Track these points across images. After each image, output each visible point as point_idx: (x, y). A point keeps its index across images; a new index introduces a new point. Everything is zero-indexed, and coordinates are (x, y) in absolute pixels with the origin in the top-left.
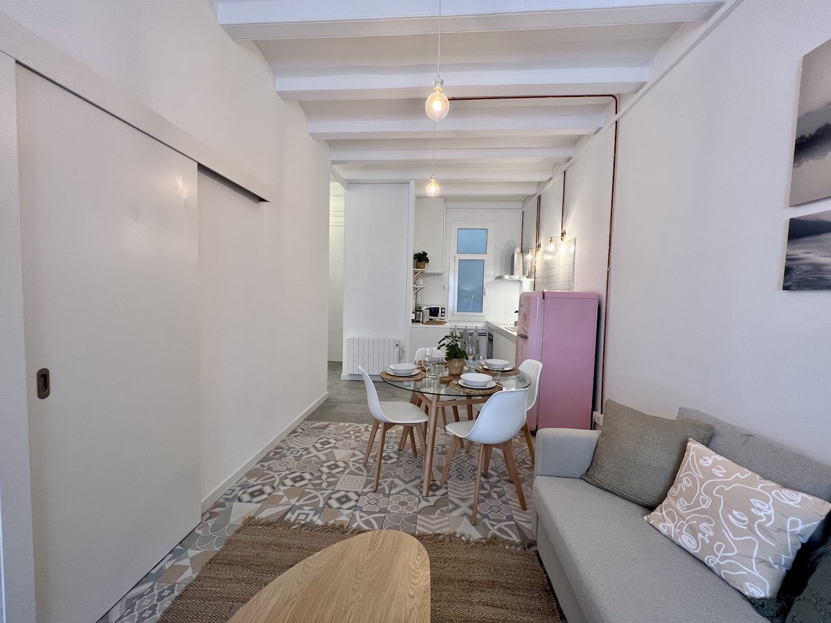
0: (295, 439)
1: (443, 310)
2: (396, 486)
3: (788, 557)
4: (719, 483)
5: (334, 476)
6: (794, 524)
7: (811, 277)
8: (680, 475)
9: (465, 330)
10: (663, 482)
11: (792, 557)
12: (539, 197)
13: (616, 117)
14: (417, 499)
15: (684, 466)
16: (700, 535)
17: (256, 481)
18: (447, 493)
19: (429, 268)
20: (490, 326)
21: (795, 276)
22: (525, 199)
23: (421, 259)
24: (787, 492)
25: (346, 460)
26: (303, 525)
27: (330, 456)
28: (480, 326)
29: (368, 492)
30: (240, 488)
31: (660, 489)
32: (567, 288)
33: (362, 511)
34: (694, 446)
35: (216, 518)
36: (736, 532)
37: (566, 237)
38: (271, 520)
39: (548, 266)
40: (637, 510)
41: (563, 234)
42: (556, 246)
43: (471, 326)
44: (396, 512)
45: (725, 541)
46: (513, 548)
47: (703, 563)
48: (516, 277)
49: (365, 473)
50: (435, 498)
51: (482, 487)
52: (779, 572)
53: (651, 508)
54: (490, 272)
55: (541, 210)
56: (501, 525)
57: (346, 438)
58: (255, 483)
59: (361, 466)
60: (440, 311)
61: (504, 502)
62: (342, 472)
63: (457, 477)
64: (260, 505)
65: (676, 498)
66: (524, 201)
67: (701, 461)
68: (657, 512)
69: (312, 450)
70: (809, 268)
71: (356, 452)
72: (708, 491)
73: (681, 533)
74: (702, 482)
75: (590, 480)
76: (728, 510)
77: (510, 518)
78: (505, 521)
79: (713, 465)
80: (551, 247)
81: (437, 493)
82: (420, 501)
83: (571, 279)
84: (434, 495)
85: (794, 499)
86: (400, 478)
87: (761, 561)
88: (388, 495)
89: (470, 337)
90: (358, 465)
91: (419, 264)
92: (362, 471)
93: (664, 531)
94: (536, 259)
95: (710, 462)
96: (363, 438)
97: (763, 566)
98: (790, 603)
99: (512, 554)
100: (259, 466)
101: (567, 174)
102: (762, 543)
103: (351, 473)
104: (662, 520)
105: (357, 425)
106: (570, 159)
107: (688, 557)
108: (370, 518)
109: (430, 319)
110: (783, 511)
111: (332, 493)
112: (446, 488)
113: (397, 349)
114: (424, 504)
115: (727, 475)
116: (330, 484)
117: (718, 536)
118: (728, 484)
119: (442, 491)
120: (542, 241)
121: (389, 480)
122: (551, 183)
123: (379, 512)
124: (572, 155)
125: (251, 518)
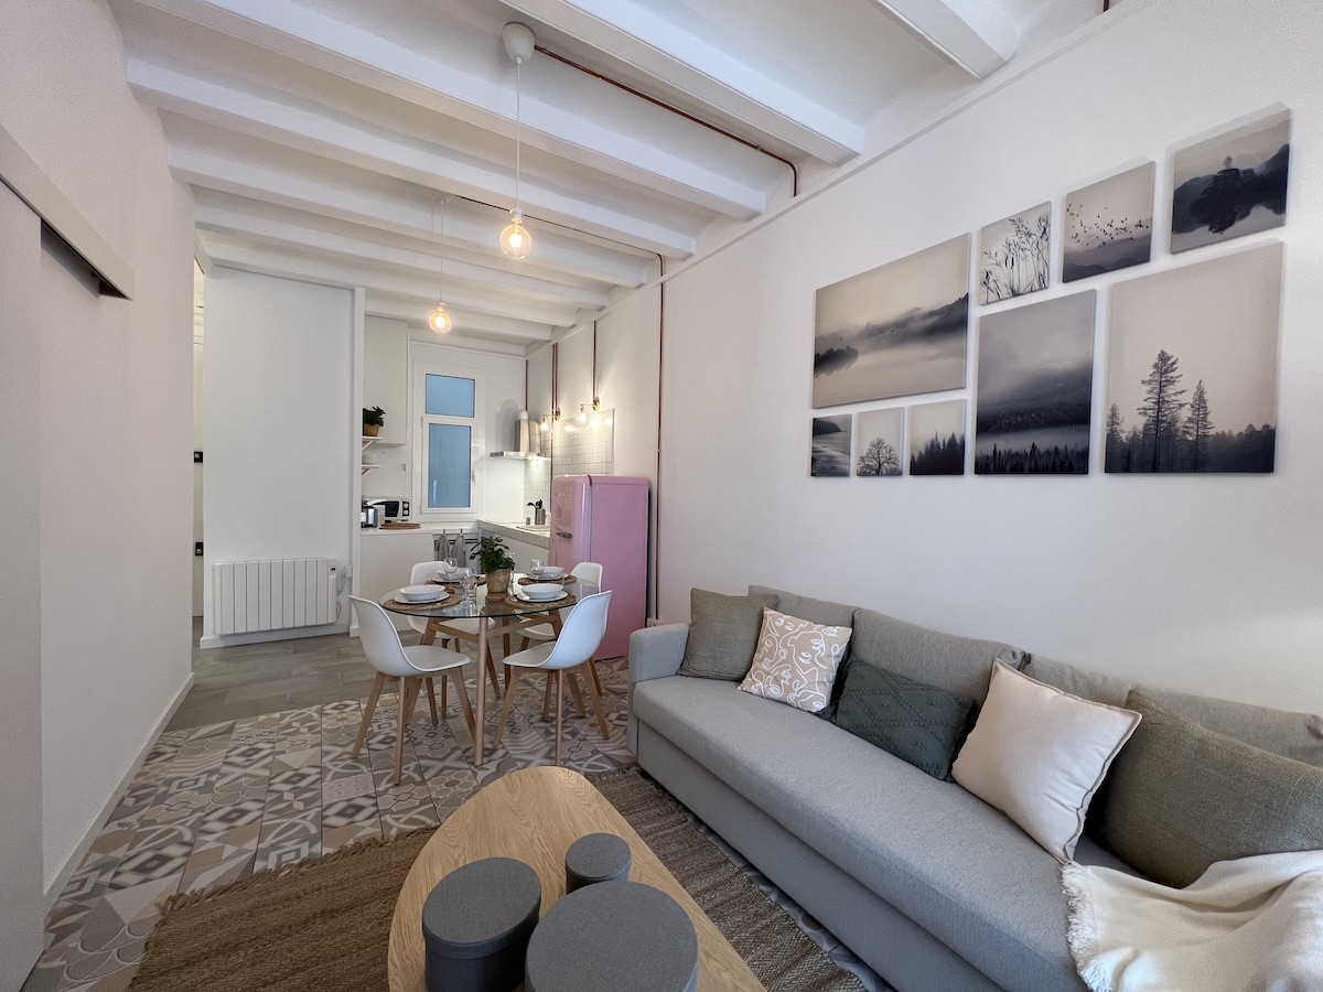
0: (168, 765)
1: (406, 506)
2: (427, 768)
3: (833, 675)
4: (790, 636)
5: (306, 789)
6: (835, 648)
7: (828, 466)
8: (763, 639)
9: (443, 536)
10: (748, 652)
11: (835, 674)
12: (555, 347)
13: (662, 279)
14: (470, 772)
15: (764, 632)
16: (782, 681)
17: (129, 849)
18: (507, 753)
19: (383, 435)
20: (485, 527)
21: (818, 465)
22: (531, 345)
23: (372, 419)
24: (829, 628)
25: (317, 763)
26: (301, 865)
27: (277, 769)
28: (467, 528)
29: (387, 790)
30: (98, 872)
31: (747, 659)
32: (604, 471)
33: (393, 813)
34: (769, 613)
35: (82, 930)
36: (805, 668)
37: (601, 406)
38: (226, 882)
39: (573, 443)
40: (732, 684)
41: (596, 402)
42: (587, 415)
43: (453, 528)
44: (448, 795)
45: (800, 678)
46: (611, 776)
47: (786, 704)
48: (522, 454)
49: (365, 769)
50: (495, 764)
51: (548, 733)
52: (829, 686)
53: (739, 680)
54: (481, 446)
55: (559, 363)
56: (590, 761)
57: (289, 734)
58: (131, 853)
59: (350, 762)
60: (401, 508)
61: (581, 740)
62: (321, 779)
63: (511, 732)
64: (178, 875)
65: (761, 661)
66: (527, 346)
67: (776, 623)
68: (748, 679)
69: (225, 769)
70: (826, 459)
71: (325, 748)
72: (784, 645)
73: (769, 687)
74: (779, 639)
75: (686, 673)
76: (798, 654)
77: (595, 752)
78: (590, 757)
79: (785, 624)
80: (582, 418)
81: (494, 757)
82: (475, 774)
83: (610, 463)
84: (490, 761)
85: (833, 631)
86: (426, 757)
87: (820, 682)
88: (424, 782)
89: (451, 547)
90: (342, 764)
91: (370, 428)
92: (358, 768)
93: (756, 691)
94: (555, 431)
95: (782, 621)
96: (324, 726)
97: (822, 686)
98: (837, 704)
99: (614, 781)
100: (114, 827)
101: (598, 325)
102: (820, 669)
103: (337, 776)
104: (753, 684)
105: (297, 712)
106: (602, 308)
107: (775, 703)
108: (413, 814)
109: (387, 522)
110: (829, 641)
111: (322, 811)
112: (503, 748)
113: (333, 576)
114: (481, 775)
115: (795, 628)
116: (307, 802)
117: (795, 676)
118: (795, 634)
119: (501, 752)
120: (562, 406)
121: (412, 765)
122: (574, 333)
123: (421, 805)
124: (606, 303)
125: (173, 900)
